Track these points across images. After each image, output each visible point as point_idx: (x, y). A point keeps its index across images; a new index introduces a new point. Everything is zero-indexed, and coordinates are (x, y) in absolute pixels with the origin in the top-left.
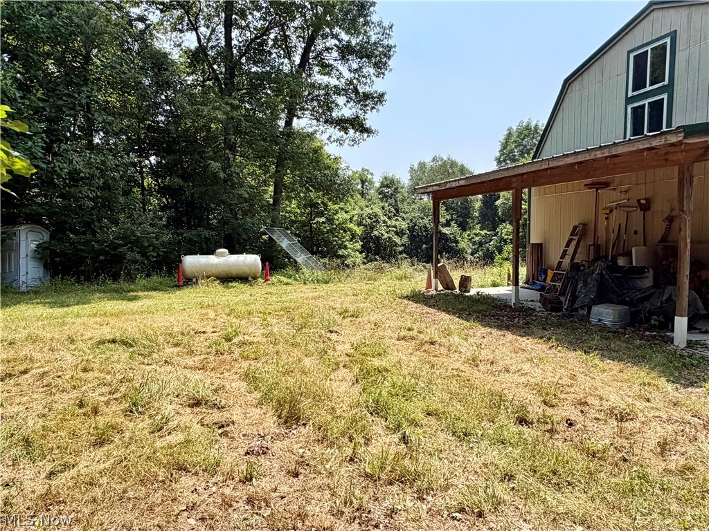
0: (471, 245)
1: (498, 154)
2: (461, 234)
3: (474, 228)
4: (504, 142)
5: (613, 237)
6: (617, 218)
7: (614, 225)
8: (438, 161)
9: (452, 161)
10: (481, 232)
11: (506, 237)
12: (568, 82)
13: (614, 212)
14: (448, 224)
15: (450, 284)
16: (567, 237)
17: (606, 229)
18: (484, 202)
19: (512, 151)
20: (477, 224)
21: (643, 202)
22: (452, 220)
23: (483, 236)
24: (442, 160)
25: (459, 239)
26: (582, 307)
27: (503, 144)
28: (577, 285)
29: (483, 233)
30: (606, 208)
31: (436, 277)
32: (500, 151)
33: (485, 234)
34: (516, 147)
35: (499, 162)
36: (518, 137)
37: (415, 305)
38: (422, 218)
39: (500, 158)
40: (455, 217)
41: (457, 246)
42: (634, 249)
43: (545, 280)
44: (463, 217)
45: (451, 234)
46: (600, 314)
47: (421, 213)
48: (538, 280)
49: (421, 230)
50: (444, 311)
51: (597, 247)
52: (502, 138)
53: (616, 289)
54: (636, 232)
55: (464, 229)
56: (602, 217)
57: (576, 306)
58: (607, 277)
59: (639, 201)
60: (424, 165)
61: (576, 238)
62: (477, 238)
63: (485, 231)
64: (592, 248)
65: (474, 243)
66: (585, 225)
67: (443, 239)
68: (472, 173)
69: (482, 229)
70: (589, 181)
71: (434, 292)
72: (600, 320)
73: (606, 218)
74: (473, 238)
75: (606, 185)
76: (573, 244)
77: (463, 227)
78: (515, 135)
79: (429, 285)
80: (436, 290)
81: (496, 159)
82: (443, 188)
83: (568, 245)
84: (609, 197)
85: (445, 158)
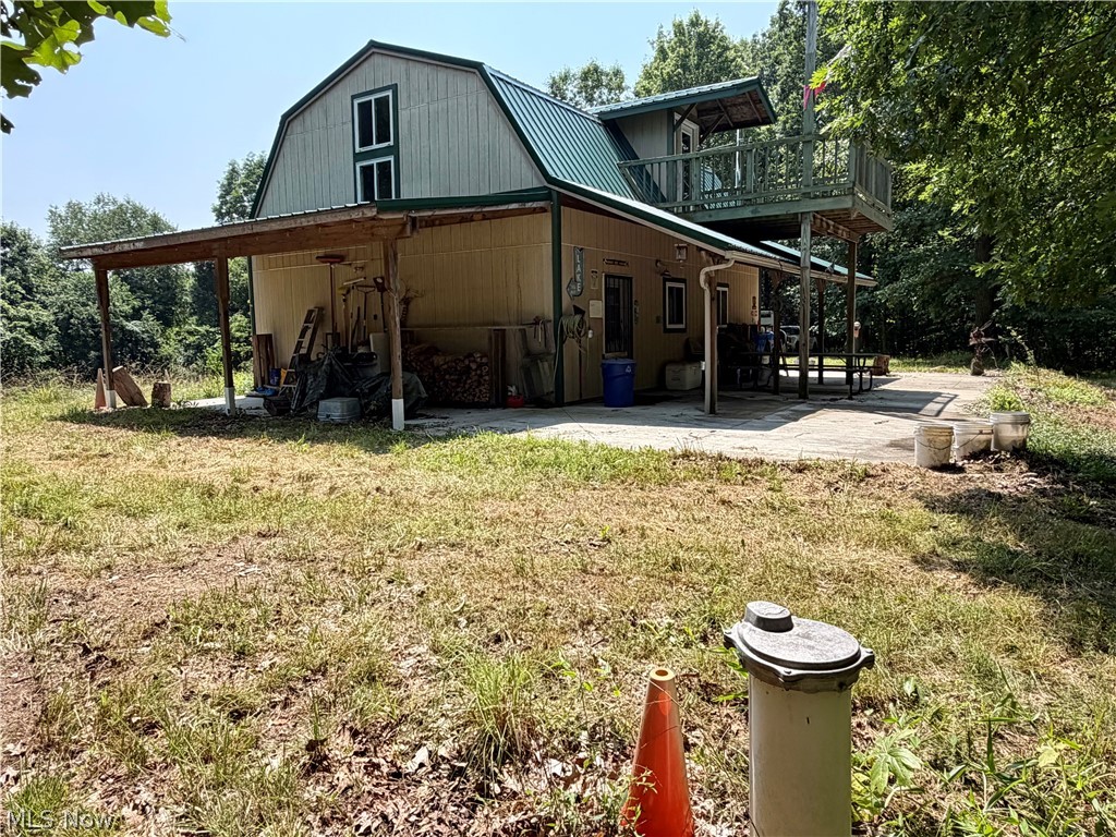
0: (182, 350)
1: (217, 203)
2: (164, 332)
3: (185, 323)
4: (226, 182)
5: (352, 322)
6: (356, 301)
7: (353, 310)
8: (107, 204)
9: (134, 206)
10: (199, 328)
11: (238, 334)
12: (288, 119)
13: (352, 292)
14: (136, 315)
15: (136, 398)
16: (301, 324)
17: (345, 313)
18: (201, 278)
19: (239, 199)
20: (191, 315)
21: (380, 281)
22: (143, 308)
23: (203, 335)
24: (115, 202)
25: (160, 340)
26: (311, 406)
27: (223, 186)
28: (307, 380)
29: (202, 329)
30: (341, 288)
31: (111, 388)
32: (220, 197)
33: (207, 331)
34: (246, 193)
35: (220, 215)
36: (247, 177)
37: (77, 426)
38: (84, 305)
39: (221, 208)
40: (148, 302)
41: (156, 352)
42: (371, 337)
43: (278, 384)
44: (165, 304)
45: (143, 332)
46: (328, 409)
47: (81, 296)
48: (269, 384)
49: (84, 326)
50: (124, 427)
51: (336, 336)
52: (222, 177)
53: (347, 380)
54: (375, 317)
55: (167, 324)
56: (339, 299)
57: (306, 404)
58: (336, 367)
59: (375, 280)
60: (80, 208)
61: (311, 325)
62: (191, 339)
63: (207, 327)
64: (330, 337)
65: (187, 347)
66: (321, 309)
67: (130, 341)
68: (173, 229)
69: (200, 324)
70: (321, 252)
71: (110, 410)
72: (328, 416)
73: (344, 300)
74: (185, 338)
75: (340, 259)
76: (309, 332)
77: (166, 320)
78: (243, 173)
79: (101, 401)
80: (114, 406)
81: (215, 210)
82: (110, 252)
83: (302, 335)
84: (346, 274)
85: (121, 200)
